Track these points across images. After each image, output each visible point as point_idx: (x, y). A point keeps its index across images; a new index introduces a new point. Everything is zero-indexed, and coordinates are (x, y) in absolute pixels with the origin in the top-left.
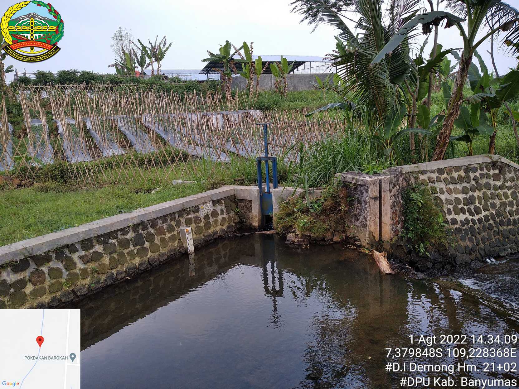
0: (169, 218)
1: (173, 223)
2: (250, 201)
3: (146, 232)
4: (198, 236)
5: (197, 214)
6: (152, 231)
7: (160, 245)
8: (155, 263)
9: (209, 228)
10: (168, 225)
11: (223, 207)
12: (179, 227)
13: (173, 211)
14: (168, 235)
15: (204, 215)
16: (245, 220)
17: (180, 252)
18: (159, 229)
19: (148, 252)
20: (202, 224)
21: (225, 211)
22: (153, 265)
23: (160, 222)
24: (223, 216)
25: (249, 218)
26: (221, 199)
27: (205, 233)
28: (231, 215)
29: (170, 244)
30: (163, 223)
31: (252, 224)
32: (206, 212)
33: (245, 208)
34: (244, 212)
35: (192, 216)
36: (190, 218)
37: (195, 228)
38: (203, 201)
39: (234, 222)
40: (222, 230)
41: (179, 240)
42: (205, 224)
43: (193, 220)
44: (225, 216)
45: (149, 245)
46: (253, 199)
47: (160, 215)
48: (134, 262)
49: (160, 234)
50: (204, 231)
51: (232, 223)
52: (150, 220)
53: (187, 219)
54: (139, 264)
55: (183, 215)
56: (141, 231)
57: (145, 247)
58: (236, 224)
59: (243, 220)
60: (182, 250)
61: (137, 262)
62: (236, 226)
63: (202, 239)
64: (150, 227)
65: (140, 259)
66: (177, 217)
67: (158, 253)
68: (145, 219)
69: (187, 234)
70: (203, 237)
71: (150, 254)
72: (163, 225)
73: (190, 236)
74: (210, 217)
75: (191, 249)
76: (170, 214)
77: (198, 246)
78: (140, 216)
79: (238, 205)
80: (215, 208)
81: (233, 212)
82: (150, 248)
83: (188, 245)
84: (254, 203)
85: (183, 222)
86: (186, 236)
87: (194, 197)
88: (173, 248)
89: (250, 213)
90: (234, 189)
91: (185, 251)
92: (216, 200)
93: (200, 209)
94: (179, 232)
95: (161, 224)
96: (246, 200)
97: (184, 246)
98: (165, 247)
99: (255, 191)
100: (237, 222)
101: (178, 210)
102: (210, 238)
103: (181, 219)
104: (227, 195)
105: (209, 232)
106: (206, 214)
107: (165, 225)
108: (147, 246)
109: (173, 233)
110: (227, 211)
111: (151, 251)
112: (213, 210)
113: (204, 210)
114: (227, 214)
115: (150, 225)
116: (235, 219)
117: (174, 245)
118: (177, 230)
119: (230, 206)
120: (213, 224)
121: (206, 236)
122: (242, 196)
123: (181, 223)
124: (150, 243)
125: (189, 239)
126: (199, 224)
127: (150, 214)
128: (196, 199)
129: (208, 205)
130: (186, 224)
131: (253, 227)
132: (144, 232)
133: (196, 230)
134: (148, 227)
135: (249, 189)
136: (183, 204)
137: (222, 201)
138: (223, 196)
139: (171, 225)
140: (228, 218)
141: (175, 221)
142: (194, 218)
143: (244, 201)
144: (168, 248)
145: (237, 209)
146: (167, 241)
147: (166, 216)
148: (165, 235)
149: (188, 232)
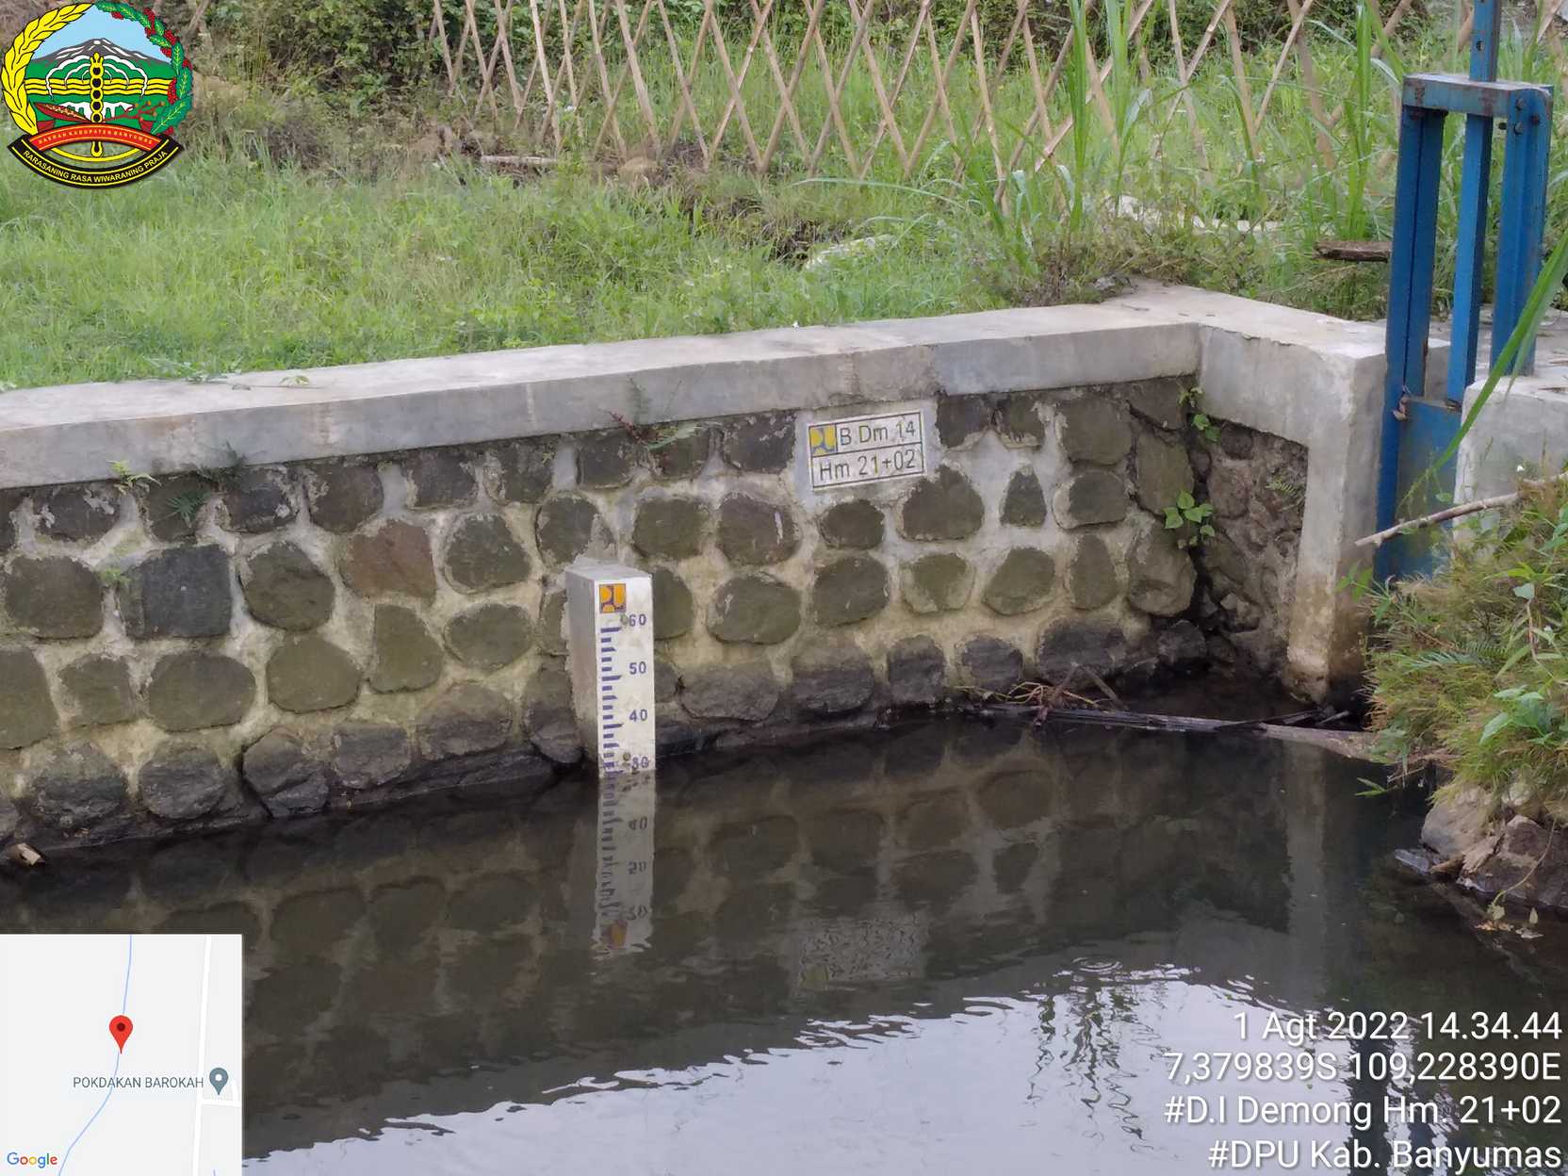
0: (487, 473)
1: (519, 519)
2: (1297, 453)
3: (262, 544)
4: (738, 657)
5: (761, 483)
6: (317, 546)
7: (360, 662)
8: (289, 785)
9: (871, 608)
10: (472, 526)
11: (1050, 467)
12: (570, 559)
13: (535, 426)
14: (453, 601)
15: (830, 501)
16: (1242, 606)
17: (536, 751)
18: (384, 541)
19: (250, 700)
20: (797, 573)
21: (1057, 497)
22: (272, 802)
23: (398, 489)
24: (1022, 537)
25: (1265, 600)
26: (1042, 395)
27: (812, 643)
28: (1117, 542)
29: (453, 672)
30: (426, 500)
31: (1282, 648)
32: (852, 476)
33: (1254, 504)
34: (1247, 537)
35: (713, 488)
36: (688, 512)
37: (722, 593)
38: (843, 386)
39: (1133, 609)
40: (985, 653)
41: (542, 654)
42: (826, 578)
44: (1052, 538)
45: (263, 652)
46: (1315, 438)
47: (408, 440)
48: (110, 746)
49: (382, 584)
50: (807, 630)
51: (1114, 611)
52: (308, 463)
53: (650, 511)
54: (147, 775)
55: (623, 467)
56: (216, 532)
57: (227, 662)
58: (1158, 623)
59: (1228, 603)
60: (556, 743)
61: (136, 751)
62: (1146, 642)
63: (767, 684)
64: (303, 517)
65: (166, 737)
66: (564, 475)
67: (333, 720)
68: (267, 451)
69: (602, 620)
70: (783, 675)
71: (258, 719)
72: (424, 517)
73: (638, 644)
74: (892, 525)
75: (624, 746)
76: (503, 447)
77: (718, 735)
78: (228, 418)
79: (1209, 471)
80: (962, 464)
81: (1146, 523)
82: (268, 667)
83: (602, 713)
84: (1318, 473)
85: (616, 527)
86: (599, 635)
87: (786, 345)
88: (476, 708)
89: (1284, 553)
90: (1195, 329)
91: (582, 750)
92: (984, 397)
93: (798, 450)
94: (561, 599)
95: (406, 507)
96: (1268, 438)
97: (579, 714)
98: (406, 690)
99: (1343, 368)
100: (1170, 611)
101: (583, 424)
102: (847, 698)
103: (599, 501)
104: (1105, 369)
105: (853, 645)
106: (849, 499)
107: (441, 522)
108: (251, 654)
109: (499, 598)
110: (1081, 499)
111: (279, 696)
112: (932, 477)
113: (836, 460)
114: (1071, 531)
115: (307, 497)
116: (1146, 585)
117: (492, 688)
118: (544, 581)
119: (1122, 469)
120: (903, 584)
121: (814, 675)
122: (1246, 394)
123: (596, 528)
124: (280, 635)
125: (619, 665)
126: (771, 562)
127: (316, 420)
128: (776, 362)
129: (891, 424)
130: (636, 548)
131: (1288, 681)
132: (240, 546)
133: (720, 610)
134: (283, 512)
135: (1304, 348)
136: (634, 385)
137: (1045, 412)
138: (1067, 369)
139: (501, 528)
140: (1078, 567)
141: (543, 503)
142: (732, 507)
143: (1257, 440)
144: (429, 696)
145: (1186, 500)
146: (434, 643)
147: (463, 458)
148: (429, 596)
149: (621, 608)
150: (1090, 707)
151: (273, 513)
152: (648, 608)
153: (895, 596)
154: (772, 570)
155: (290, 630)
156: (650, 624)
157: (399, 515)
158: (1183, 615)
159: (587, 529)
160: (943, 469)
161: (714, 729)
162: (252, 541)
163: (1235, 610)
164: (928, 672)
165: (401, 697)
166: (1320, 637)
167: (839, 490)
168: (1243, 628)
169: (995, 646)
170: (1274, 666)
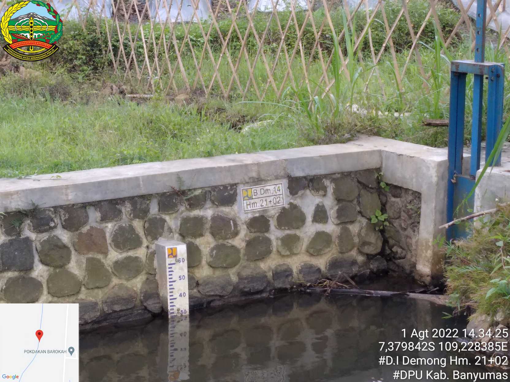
0: (126, 209)
1: (138, 225)
2: (418, 195)
3: (45, 236)
4: (218, 273)
5: (225, 210)
6: (65, 236)
7: (81, 278)
9: (265, 254)
11: (329, 202)
12: (157, 239)
13: (143, 191)
14: (114, 255)
15: (250, 216)
16: (399, 250)
17: (146, 308)
18: (89, 234)
19: (41, 293)
20: (239, 242)
21: (332, 213)
23: (94, 215)
24: (320, 227)
25: (407, 248)
26: (326, 176)
27: (245, 267)
28: (354, 228)
29: (115, 281)
30: (104, 219)
31: (414, 266)
32: (258, 207)
33: (403, 214)
34: (401, 226)
35: (208, 212)
36: (199, 221)
37: (212, 250)
38: (254, 174)
39: (360, 252)
40: (308, 269)
41: (147, 273)
42: (249, 244)
43: (208, 226)
44: (331, 227)
45: (46, 275)
46: (424, 190)
47: (97, 197)
49: (89, 249)
50: (243, 262)
51: (354, 253)
52: (61, 207)
53: (186, 221)
55: (175, 205)
56: (28, 232)
57: (32, 279)
58: (370, 257)
59: (394, 249)
62: (366, 264)
63: (229, 282)
64: (59, 226)
66: (154, 209)
68: (46, 203)
69: (169, 261)
70: (234, 279)
71: (44, 300)
72: (104, 225)
73: (182, 269)
74: (273, 224)
75: (178, 306)
76: (131, 199)
77: (212, 301)
78: (32, 191)
79: (386, 203)
80: (297, 202)
81: (364, 221)
82: (47, 281)
83: (169, 294)
84: (425, 202)
85: (173, 227)
86: (168, 266)
87: (233, 161)
88: (123, 293)
89: (414, 231)
90: (380, 152)
91: (162, 308)
92: (305, 177)
93: (238, 198)
94: (153, 253)
95: (97, 222)
96: (407, 190)
97: (161, 295)
98: (98, 288)
99: (433, 165)
100: (374, 252)
101: (160, 190)
102: (258, 286)
103: (167, 218)
104: (348, 167)
105: (260, 268)
106: (257, 215)
107: (110, 227)
108: (41, 276)
109: (131, 253)
110: (340, 213)
111: (51, 291)
112: (287, 206)
113: (252, 201)
114: (338, 225)
115: (61, 219)
116: (365, 243)
117: (129, 286)
118: (148, 247)
119: (355, 202)
120: (277, 245)
121: (246, 279)
122: (399, 174)
123: (166, 228)
124: (52, 269)
125: (175, 277)
126: (229, 238)
127: (64, 191)
128: (230, 167)
129: (272, 188)
130: (181, 234)
131: (417, 277)
132: (37, 237)
133: (211, 256)
134: (52, 225)
135: (418, 158)
136: (179, 176)
137: (327, 183)
138: (335, 167)
139: (132, 229)
140: (340, 237)
141: (146, 219)
142: (215, 219)
143: (403, 191)
144: (106, 290)
145: (378, 213)
146: (108, 271)
147: (117, 204)
148: (106, 253)
149: (175, 256)
150: (346, 288)
151: (48, 225)
152: (185, 256)
153: (274, 250)
154: (230, 241)
155: (56, 267)
156: (186, 262)
157: (94, 225)
158: (379, 254)
159: (163, 228)
160: (291, 204)
161: (210, 299)
162: (41, 235)
163: (397, 252)
164: (287, 276)
165: (96, 291)
166: (428, 261)
167: (253, 212)
168: (400, 258)
169: (311, 267)
170: (411, 272)
